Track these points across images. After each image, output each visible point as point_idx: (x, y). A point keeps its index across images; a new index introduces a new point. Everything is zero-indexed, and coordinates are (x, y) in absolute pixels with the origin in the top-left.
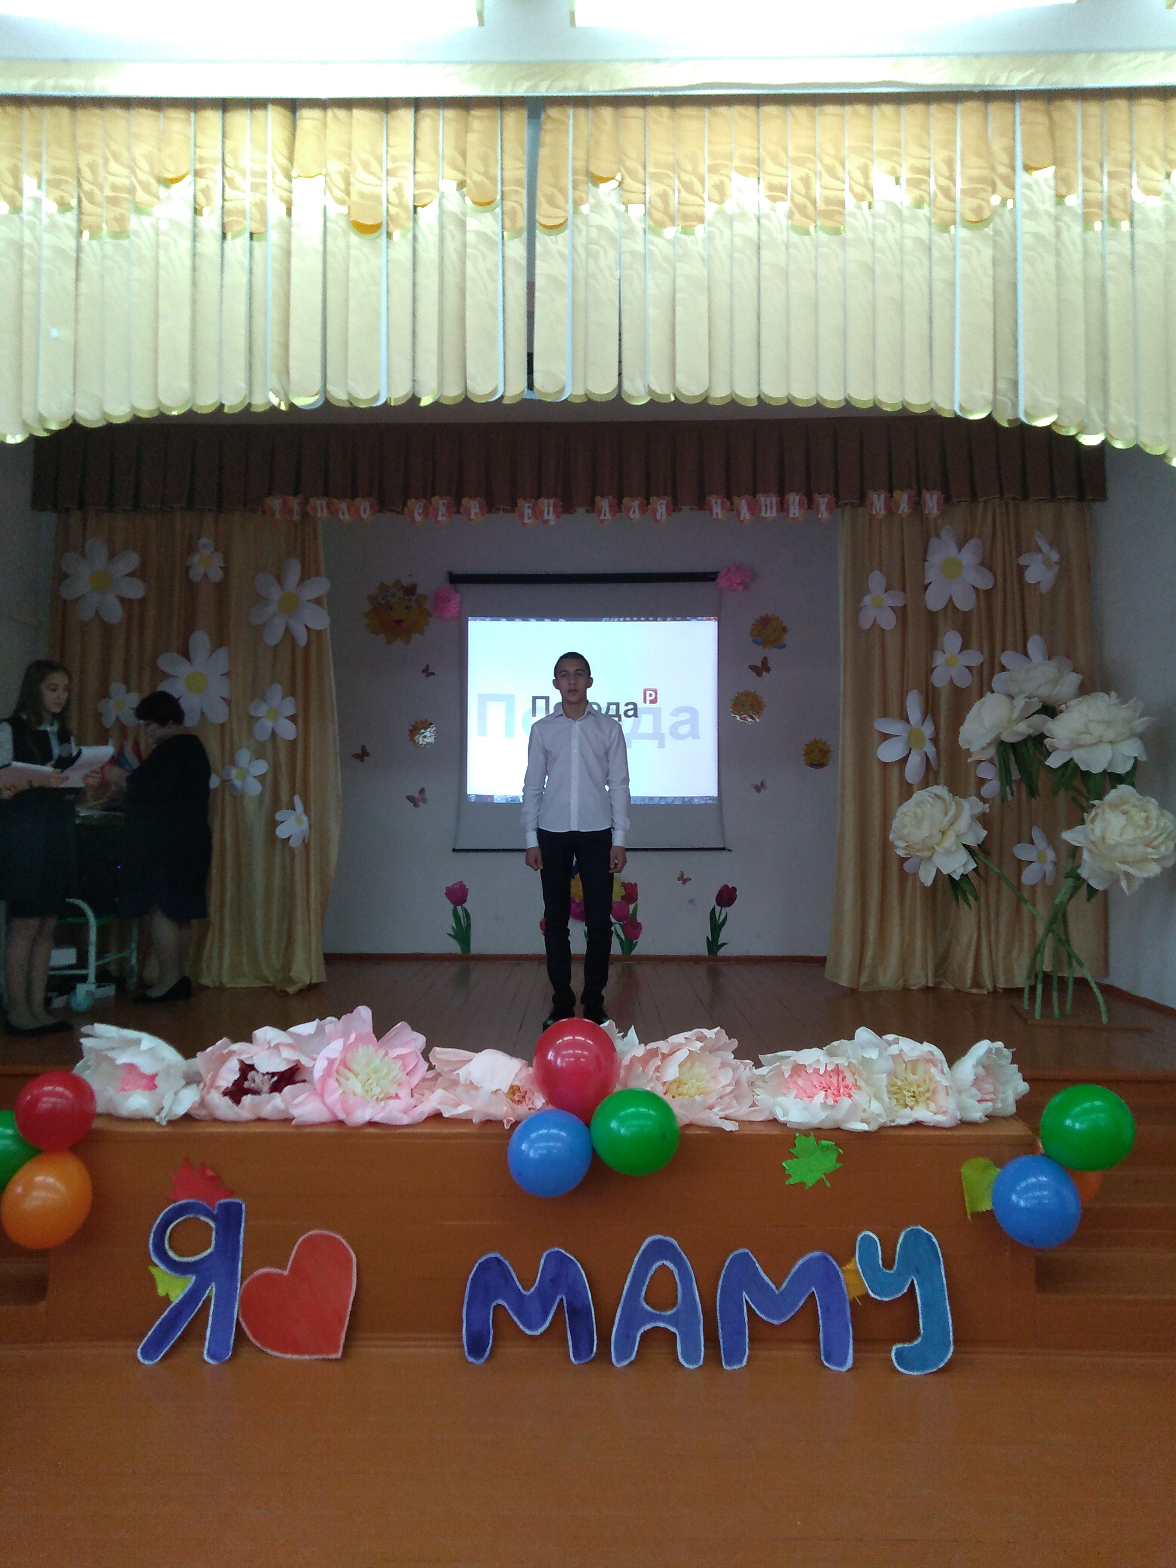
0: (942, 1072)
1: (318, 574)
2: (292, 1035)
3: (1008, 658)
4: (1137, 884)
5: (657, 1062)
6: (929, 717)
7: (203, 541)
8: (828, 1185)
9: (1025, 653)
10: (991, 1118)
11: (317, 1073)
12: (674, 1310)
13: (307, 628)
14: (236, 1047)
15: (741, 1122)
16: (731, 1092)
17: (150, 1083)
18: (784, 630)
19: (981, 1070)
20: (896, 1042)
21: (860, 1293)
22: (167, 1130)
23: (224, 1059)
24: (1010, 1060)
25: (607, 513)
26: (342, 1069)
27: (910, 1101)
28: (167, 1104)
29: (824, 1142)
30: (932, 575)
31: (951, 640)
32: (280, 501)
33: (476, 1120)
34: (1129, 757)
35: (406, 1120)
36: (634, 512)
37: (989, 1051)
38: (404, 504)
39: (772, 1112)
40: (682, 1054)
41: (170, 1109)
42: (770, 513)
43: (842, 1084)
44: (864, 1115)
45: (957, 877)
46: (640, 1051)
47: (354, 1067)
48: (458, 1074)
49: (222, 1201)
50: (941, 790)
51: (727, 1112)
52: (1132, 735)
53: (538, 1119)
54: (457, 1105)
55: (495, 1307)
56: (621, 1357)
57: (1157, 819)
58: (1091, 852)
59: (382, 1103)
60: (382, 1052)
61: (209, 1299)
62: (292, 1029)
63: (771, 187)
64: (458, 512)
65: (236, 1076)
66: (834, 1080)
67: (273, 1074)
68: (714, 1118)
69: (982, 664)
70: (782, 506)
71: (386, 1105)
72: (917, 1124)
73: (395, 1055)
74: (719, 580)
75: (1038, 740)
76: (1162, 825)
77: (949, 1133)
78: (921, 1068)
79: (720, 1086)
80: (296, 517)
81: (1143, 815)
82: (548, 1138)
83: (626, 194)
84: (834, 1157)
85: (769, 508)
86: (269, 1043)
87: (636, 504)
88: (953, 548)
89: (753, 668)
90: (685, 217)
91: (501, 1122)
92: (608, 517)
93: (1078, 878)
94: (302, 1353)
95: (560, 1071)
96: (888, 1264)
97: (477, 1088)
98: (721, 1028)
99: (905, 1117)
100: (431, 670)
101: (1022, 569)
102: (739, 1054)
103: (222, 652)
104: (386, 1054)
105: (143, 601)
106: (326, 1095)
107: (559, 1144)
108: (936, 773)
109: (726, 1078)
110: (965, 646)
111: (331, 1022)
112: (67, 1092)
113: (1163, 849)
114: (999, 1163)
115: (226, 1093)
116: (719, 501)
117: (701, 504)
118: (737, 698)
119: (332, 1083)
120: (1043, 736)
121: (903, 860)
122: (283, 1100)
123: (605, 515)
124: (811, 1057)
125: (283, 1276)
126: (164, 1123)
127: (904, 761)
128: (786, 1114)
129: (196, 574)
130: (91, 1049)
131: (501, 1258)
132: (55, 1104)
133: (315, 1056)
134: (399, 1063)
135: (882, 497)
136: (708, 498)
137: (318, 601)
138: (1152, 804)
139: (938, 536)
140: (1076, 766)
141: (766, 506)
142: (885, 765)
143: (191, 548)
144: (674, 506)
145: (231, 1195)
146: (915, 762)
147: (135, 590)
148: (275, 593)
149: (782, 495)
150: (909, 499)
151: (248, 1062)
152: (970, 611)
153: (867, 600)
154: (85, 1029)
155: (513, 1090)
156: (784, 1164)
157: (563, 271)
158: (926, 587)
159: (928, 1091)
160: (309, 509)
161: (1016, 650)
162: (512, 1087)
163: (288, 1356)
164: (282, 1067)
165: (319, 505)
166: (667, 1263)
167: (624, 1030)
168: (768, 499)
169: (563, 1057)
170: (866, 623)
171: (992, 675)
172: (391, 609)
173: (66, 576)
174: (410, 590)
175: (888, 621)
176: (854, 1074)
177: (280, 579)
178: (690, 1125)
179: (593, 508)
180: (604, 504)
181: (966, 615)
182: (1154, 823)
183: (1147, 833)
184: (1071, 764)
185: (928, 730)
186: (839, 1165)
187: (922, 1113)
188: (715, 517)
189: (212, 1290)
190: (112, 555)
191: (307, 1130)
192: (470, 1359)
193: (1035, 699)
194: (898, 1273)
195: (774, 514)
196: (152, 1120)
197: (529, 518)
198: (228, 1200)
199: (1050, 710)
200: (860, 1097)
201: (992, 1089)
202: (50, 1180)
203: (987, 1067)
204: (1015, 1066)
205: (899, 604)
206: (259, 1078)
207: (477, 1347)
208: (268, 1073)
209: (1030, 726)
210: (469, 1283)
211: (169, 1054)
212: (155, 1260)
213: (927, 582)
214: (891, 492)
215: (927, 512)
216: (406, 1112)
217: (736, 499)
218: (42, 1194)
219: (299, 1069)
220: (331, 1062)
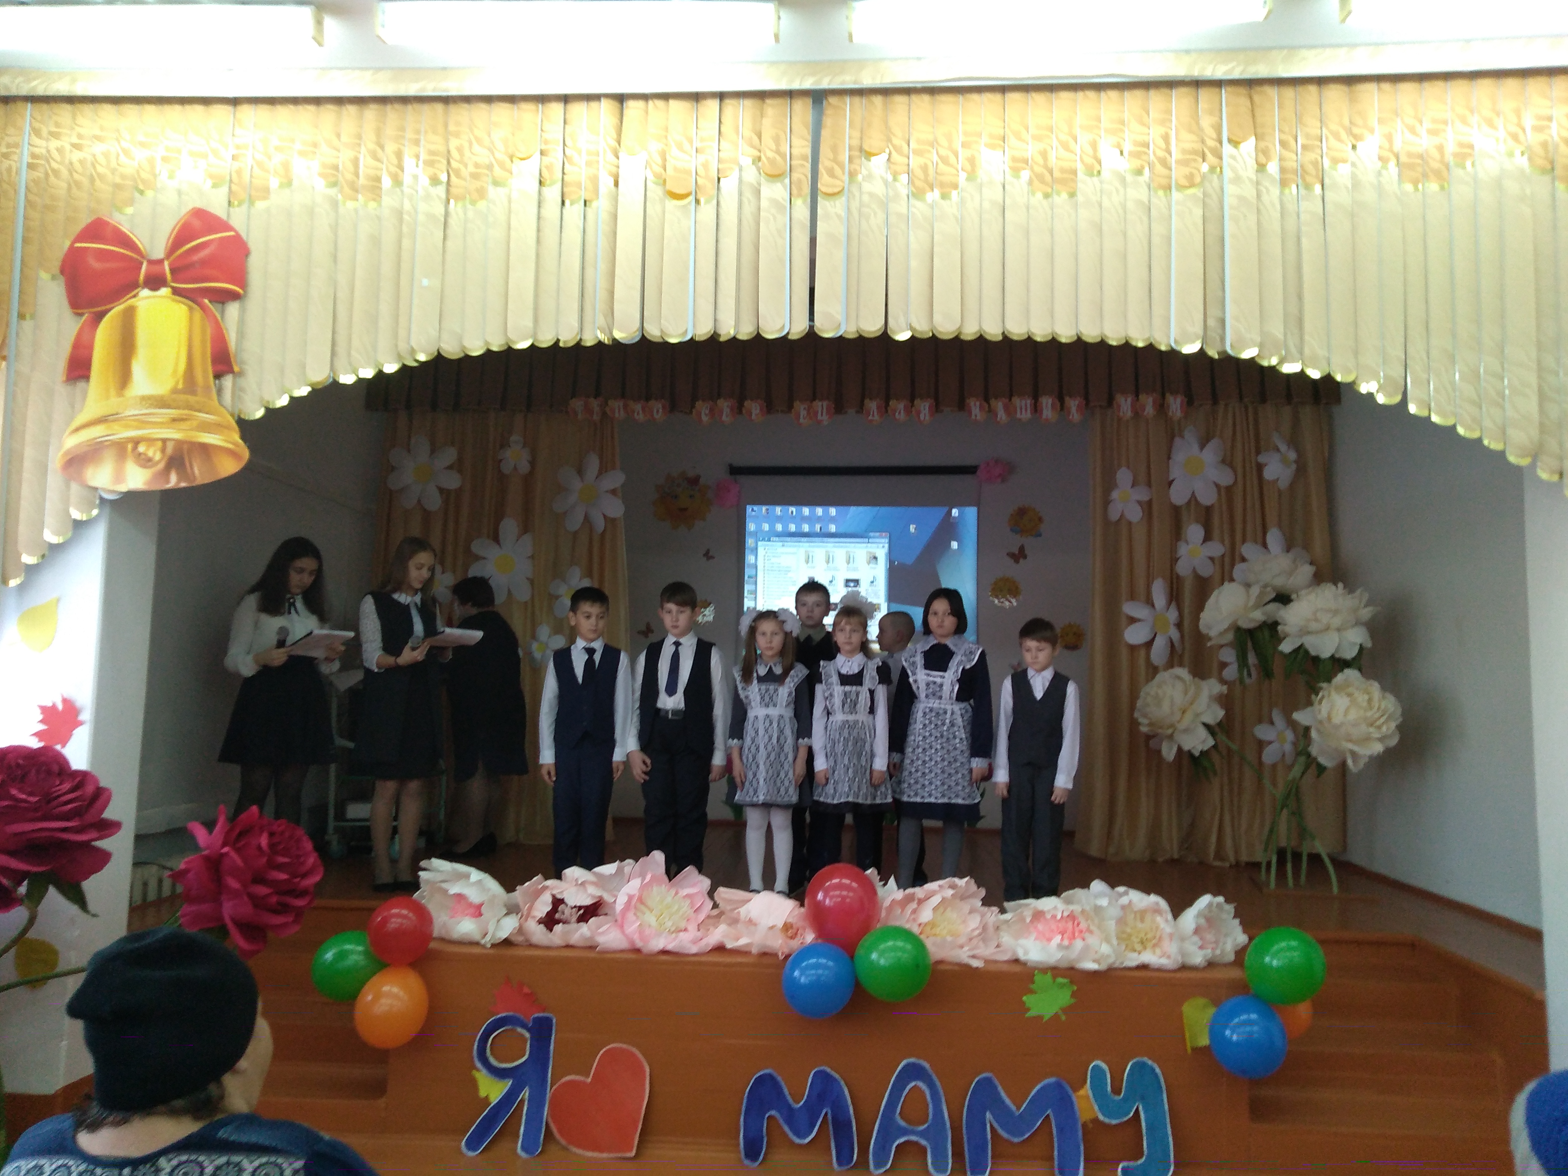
0: (1167, 921)
1: (613, 468)
2: (596, 874)
3: (1248, 550)
4: (1362, 763)
5: (914, 905)
6: (1173, 605)
7: (514, 438)
8: (1063, 1018)
9: (1265, 545)
10: (1211, 964)
11: (619, 906)
12: (926, 1125)
13: (605, 516)
14: (549, 883)
15: (986, 961)
16: (980, 935)
17: (477, 911)
18: (1040, 519)
19: (1202, 921)
20: (1126, 893)
21: (1092, 1116)
22: (492, 951)
23: (538, 893)
24: (1232, 915)
25: (875, 413)
26: (639, 905)
27: (1138, 947)
28: (491, 929)
29: (1060, 980)
30: (1175, 472)
31: (1194, 532)
32: (582, 402)
33: (754, 951)
34: (1355, 644)
35: (694, 950)
36: (900, 413)
37: (1210, 905)
38: (693, 407)
39: (1015, 953)
40: (936, 900)
41: (493, 935)
42: (1025, 415)
43: (1077, 929)
44: (1097, 957)
45: (1197, 754)
46: (899, 895)
47: (649, 903)
48: (739, 913)
49: (536, 1015)
50: (1183, 672)
51: (975, 952)
52: (1358, 623)
53: (806, 952)
54: (738, 939)
55: (769, 1116)
56: (878, 1165)
57: (1380, 701)
58: (1318, 731)
59: (674, 935)
60: (673, 892)
61: (522, 1101)
62: (597, 869)
63: (1014, 159)
64: (740, 412)
65: (549, 908)
66: (1070, 925)
67: (580, 908)
68: (963, 955)
69: (1223, 556)
70: (1036, 409)
71: (677, 937)
72: (1144, 967)
73: (685, 894)
74: (978, 473)
75: (1272, 627)
76: (1383, 707)
77: (1172, 975)
78: (1148, 917)
79: (970, 929)
80: (596, 417)
81: (1366, 697)
82: (816, 966)
83: (892, 166)
84: (1069, 993)
85: (1023, 410)
86: (577, 880)
87: (901, 406)
88: (1196, 447)
89: (1012, 555)
90: (942, 185)
91: (775, 955)
92: (876, 417)
93: (1309, 755)
94: (601, 1151)
95: (829, 909)
96: (1116, 1090)
97: (755, 925)
98: (971, 878)
99: (1133, 959)
100: (711, 554)
101: (1260, 468)
102: (987, 902)
103: (527, 539)
104: (677, 893)
105: (459, 491)
106: (625, 927)
107: (826, 972)
108: (1181, 656)
109: (974, 922)
110: (1207, 538)
111: (629, 864)
112: (411, 915)
113: (1384, 729)
114: (1216, 1002)
115: (540, 922)
116: (978, 403)
117: (962, 405)
118: (995, 583)
119: (630, 916)
120: (1276, 624)
121: (1148, 737)
122: (589, 929)
123: (873, 415)
124: (1048, 904)
125: (584, 1083)
126: (489, 946)
127: (1149, 644)
128: (1026, 953)
129: (506, 469)
130: (428, 881)
131: (775, 1074)
132: (402, 924)
133: (615, 893)
134: (688, 902)
135: (1129, 400)
136: (968, 401)
137: (614, 492)
138: (1375, 687)
139: (1182, 437)
140: (1307, 652)
141: (1021, 409)
142: (1133, 648)
143: (504, 444)
144: (937, 408)
145: (544, 1010)
146: (1160, 644)
147: (453, 481)
148: (576, 484)
149: (1036, 398)
150: (1154, 402)
151: (559, 896)
152: (1213, 505)
153: (1115, 495)
154: (423, 864)
155: (787, 927)
156: (1024, 998)
157: (841, 231)
158: (1170, 483)
159: (1154, 937)
160: (607, 409)
161: (1256, 542)
162: (785, 924)
163: (589, 1154)
164: (588, 902)
165: (617, 407)
166: (920, 1084)
167: (885, 879)
168: (1023, 402)
169: (831, 898)
170: (1114, 516)
171: (1232, 565)
172: (676, 497)
173: (393, 469)
174: (694, 481)
175: (1135, 514)
176: (1087, 920)
177: (580, 472)
178: (940, 962)
179: (862, 409)
180: (872, 405)
181: (1208, 510)
182: (1377, 706)
183: (1369, 714)
184: (1302, 651)
185: (1172, 615)
186: (1073, 1001)
187: (1149, 957)
188: (973, 417)
189: (525, 1094)
190: (433, 451)
191: (609, 956)
192: (747, 1162)
193: (1269, 589)
194: (1125, 1099)
195: (1029, 415)
196: (477, 944)
197: (804, 419)
198: (541, 1015)
199: (1283, 598)
200: (1093, 940)
201: (1213, 940)
202: (395, 990)
203: (1210, 919)
204: (1237, 921)
205: (1146, 498)
206: (567, 911)
207: (752, 1151)
208: (575, 907)
209: (1264, 614)
210: (746, 1095)
211: (493, 885)
212: (479, 1065)
213: (1171, 478)
214: (1137, 396)
215: (1170, 414)
216: (695, 942)
217: (993, 402)
218: (389, 1001)
219: (601, 904)
220: (631, 897)
